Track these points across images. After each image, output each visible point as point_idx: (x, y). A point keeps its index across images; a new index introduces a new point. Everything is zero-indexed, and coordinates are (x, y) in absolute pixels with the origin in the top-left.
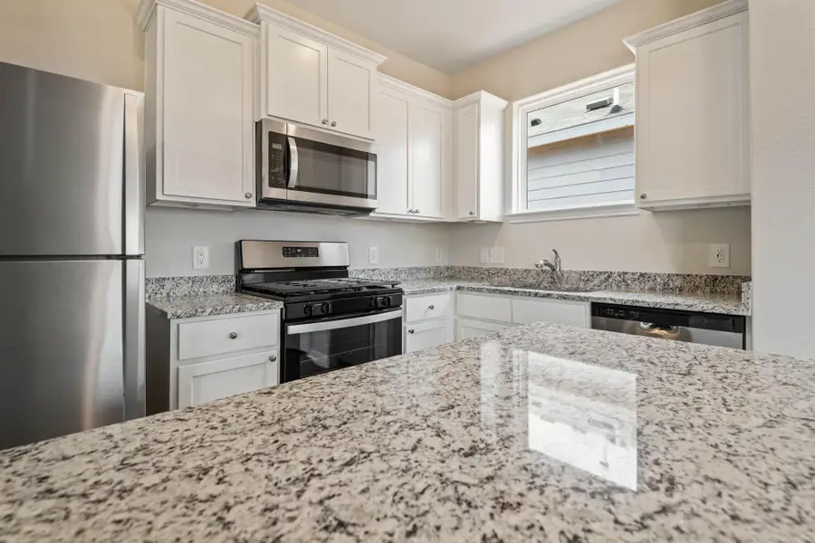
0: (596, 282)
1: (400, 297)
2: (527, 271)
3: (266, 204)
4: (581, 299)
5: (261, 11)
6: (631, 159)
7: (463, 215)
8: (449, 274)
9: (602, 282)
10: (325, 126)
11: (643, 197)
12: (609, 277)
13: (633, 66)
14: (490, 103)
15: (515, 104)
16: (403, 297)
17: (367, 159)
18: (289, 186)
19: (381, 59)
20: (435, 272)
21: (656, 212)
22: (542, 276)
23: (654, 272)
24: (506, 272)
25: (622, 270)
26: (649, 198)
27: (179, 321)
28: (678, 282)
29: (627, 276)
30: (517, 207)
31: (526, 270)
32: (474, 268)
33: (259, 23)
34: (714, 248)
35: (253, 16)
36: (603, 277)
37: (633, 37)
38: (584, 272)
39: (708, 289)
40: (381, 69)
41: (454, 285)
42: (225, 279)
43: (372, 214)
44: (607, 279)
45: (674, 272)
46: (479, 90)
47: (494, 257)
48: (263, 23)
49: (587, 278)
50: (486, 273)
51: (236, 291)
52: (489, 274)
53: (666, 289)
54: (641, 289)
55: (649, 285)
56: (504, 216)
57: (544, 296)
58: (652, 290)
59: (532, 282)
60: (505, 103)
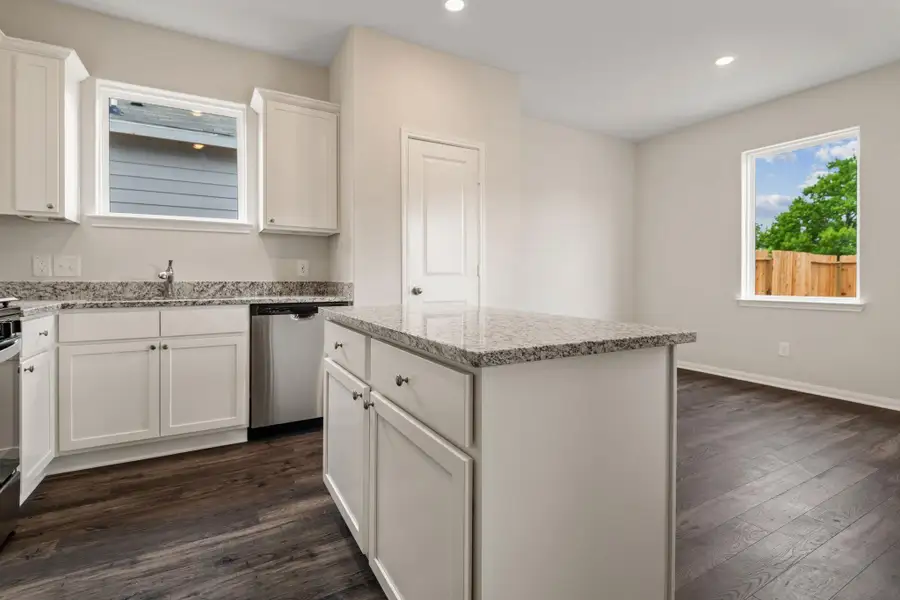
0: (212, 291)
4: (243, 303)
9: (217, 291)
11: (270, 221)
12: (223, 286)
23: (261, 281)
24: (87, 287)
25: (235, 281)
26: (276, 222)
28: (279, 288)
29: (240, 285)
30: (99, 208)
31: (121, 284)
34: (301, 263)
36: (217, 287)
38: (198, 283)
39: (298, 292)
41: (57, 303)
44: (221, 289)
45: (275, 281)
47: (63, 268)
49: (201, 289)
50: (50, 289)
52: (55, 291)
53: (270, 293)
54: (252, 295)
55: (257, 290)
56: (81, 216)
57: (204, 304)
58: (260, 295)
59: (130, 295)
60: (87, 74)
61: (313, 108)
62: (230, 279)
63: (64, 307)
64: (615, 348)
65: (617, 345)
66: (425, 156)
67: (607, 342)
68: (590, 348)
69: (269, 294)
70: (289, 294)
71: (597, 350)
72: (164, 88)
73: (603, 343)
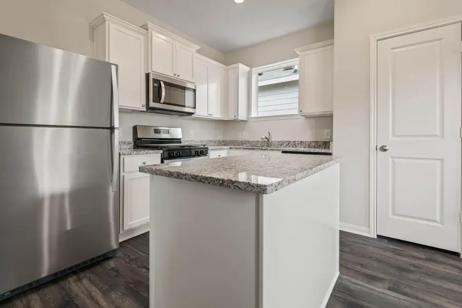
0: (285, 145)
1: (207, 150)
2: (258, 142)
3: (150, 110)
4: (278, 150)
5: (149, 25)
6: (297, 94)
7: (231, 117)
8: (224, 143)
10: (175, 76)
11: (301, 111)
13: (298, 59)
14: (243, 68)
15: (253, 69)
16: (208, 151)
17: (185, 90)
18: (161, 102)
19: (198, 47)
20: (218, 142)
21: (307, 117)
22: (264, 143)
23: (305, 141)
24: (249, 142)
25: (294, 140)
26: (303, 112)
27: (124, 156)
28: (313, 144)
29: (297, 142)
30: (254, 115)
32: (236, 141)
33: (147, 30)
34: (325, 131)
35: (145, 27)
37: (299, 49)
38: (280, 141)
40: (197, 51)
41: (229, 147)
42: (130, 143)
43: (193, 115)
44: (288, 144)
45: (312, 141)
46: (238, 62)
47: (245, 136)
48: (150, 31)
49: (281, 143)
51: (134, 148)
52: (242, 143)
54: (301, 147)
55: (303, 146)
56: (248, 118)
57: (265, 150)
58: (305, 147)
59: (260, 146)
60: (249, 68)
61: (323, 46)
62: (292, 139)
63: (230, 148)
64: (192, 180)
65: (193, 178)
66: (393, 49)
67: (187, 175)
68: (178, 175)
69: (309, 147)
70: (318, 148)
71: (182, 178)
72: (265, 65)
73: (186, 175)
